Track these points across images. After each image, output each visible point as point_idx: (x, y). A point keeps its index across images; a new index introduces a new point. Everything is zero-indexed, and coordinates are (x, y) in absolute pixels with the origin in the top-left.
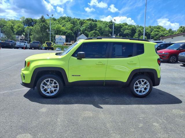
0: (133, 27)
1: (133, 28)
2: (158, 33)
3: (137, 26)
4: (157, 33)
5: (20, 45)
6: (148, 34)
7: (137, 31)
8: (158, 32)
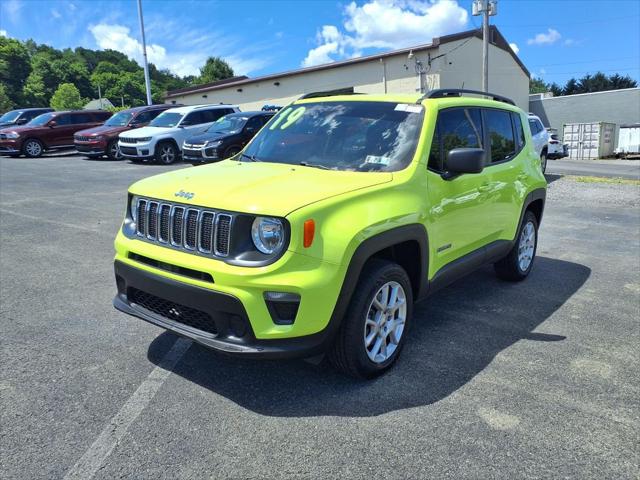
0: (15, 46)
1: (13, 50)
2: (115, 76)
3: (28, 44)
4: (110, 75)
6: (78, 77)
7: (33, 66)
8: (113, 72)
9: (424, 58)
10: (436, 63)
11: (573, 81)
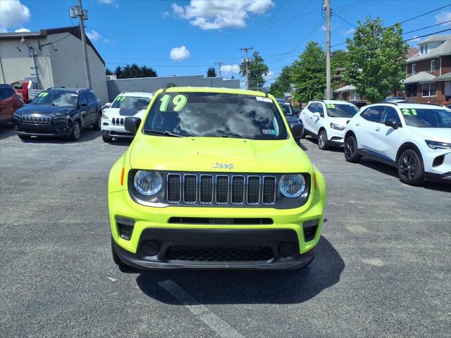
9: (35, 44)
10: (46, 49)
11: (119, 68)
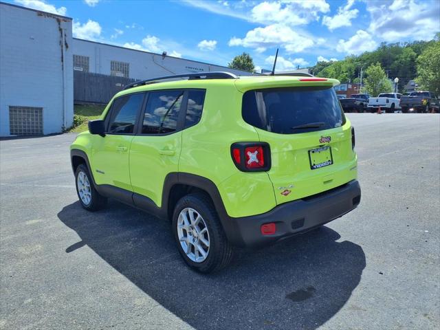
5: (377, 104)
